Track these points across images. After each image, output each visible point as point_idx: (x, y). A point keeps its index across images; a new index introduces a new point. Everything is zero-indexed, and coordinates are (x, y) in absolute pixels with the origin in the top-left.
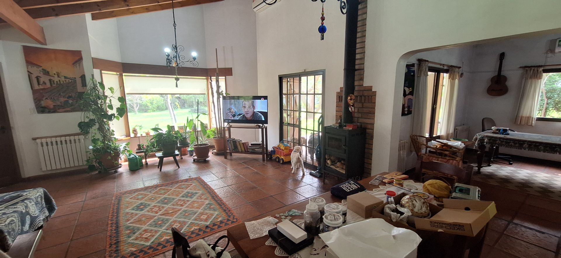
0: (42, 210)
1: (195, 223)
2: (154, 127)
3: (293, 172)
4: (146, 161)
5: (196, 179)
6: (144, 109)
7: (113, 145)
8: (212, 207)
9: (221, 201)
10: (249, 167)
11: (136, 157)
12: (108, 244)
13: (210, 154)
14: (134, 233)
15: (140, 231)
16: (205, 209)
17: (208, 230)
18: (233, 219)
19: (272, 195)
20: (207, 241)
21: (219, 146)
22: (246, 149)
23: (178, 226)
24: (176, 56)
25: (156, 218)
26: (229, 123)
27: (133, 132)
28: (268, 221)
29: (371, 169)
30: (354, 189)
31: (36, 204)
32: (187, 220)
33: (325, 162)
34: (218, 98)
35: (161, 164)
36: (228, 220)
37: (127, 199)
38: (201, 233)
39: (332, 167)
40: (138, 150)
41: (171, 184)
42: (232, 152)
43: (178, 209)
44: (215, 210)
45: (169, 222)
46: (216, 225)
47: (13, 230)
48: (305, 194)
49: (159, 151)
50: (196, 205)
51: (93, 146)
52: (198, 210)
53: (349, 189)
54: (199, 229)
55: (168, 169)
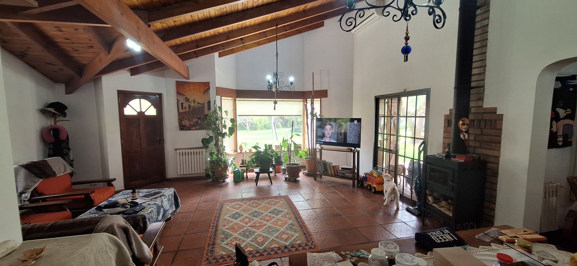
0: (171, 205)
1: (276, 241)
2: (254, 145)
3: (385, 204)
4: (247, 175)
5: (284, 197)
6: (254, 127)
7: (223, 159)
8: (294, 228)
9: (303, 223)
10: (337, 191)
11: (239, 170)
12: (207, 243)
13: (301, 174)
14: (227, 239)
15: (231, 238)
16: (287, 229)
17: (287, 250)
18: (311, 245)
19: (357, 227)
20: (283, 262)
21: (309, 167)
22: (336, 172)
23: (261, 240)
24: (276, 82)
25: (245, 228)
26: (320, 144)
27: (240, 149)
28: (331, 257)
29: (494, 217)
30: (447, 240)
31: (168, 200)
32: (270, 237)
33: (426, 198)
34: (312, 120)
35: (257, 180)
36: (307, 245)
37: (227, 207)
38: (279, 252)
39: (434, 205)
40: (241, 164)
41: (263, 199)
42: (323, 174)
43: (264, 224)
44: (296, 232)
45: (255, 235)
46: (294, 247)
47: (152, 218)
48: (396, 232)
49: (257, 166)
50: (280, 223)
51: (210, 159)
52: (281, 228)
53: (440, 240)
54: (279, 248)
55: (262, 184)
